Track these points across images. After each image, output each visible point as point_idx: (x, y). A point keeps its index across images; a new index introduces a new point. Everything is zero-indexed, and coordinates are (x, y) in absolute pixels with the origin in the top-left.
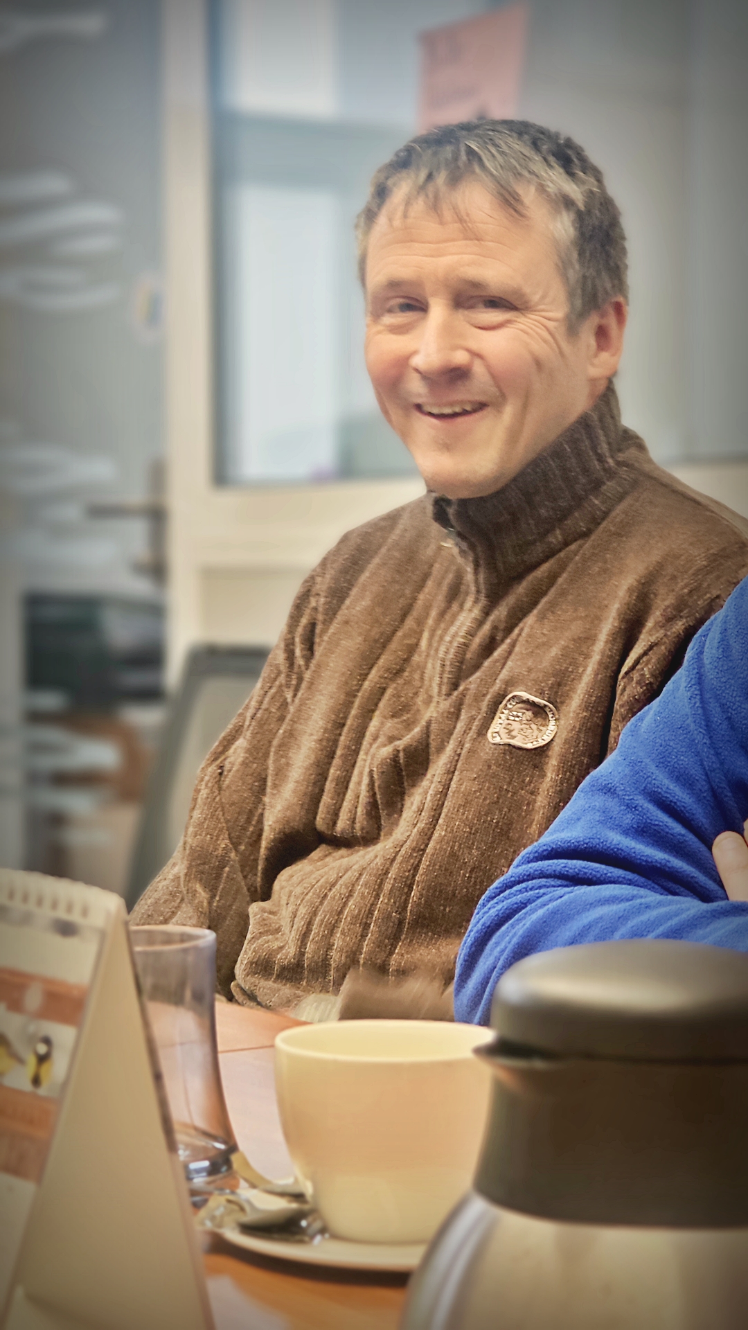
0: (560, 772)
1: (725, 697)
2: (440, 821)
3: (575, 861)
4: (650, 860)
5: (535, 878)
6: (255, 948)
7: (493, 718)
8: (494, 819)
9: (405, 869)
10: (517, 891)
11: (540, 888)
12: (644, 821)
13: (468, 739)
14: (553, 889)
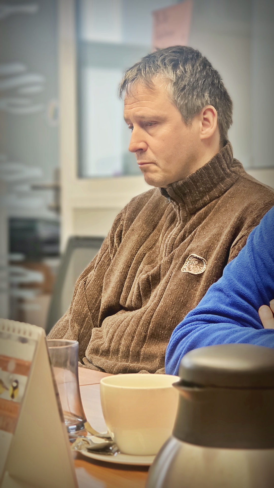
0: (206, 282)
1: (262, 256)
2: (162, 300)
3: (209, 315)
4: (236, 314)
5: (195, 321)
6: (93, 344)
7: (184, 264)
8: (181, 299)
9: (148, 317)
10: (188, 326)
11: (196, 324)
12: (234, 301)
13: (174, 271)
14: (201, 325)
